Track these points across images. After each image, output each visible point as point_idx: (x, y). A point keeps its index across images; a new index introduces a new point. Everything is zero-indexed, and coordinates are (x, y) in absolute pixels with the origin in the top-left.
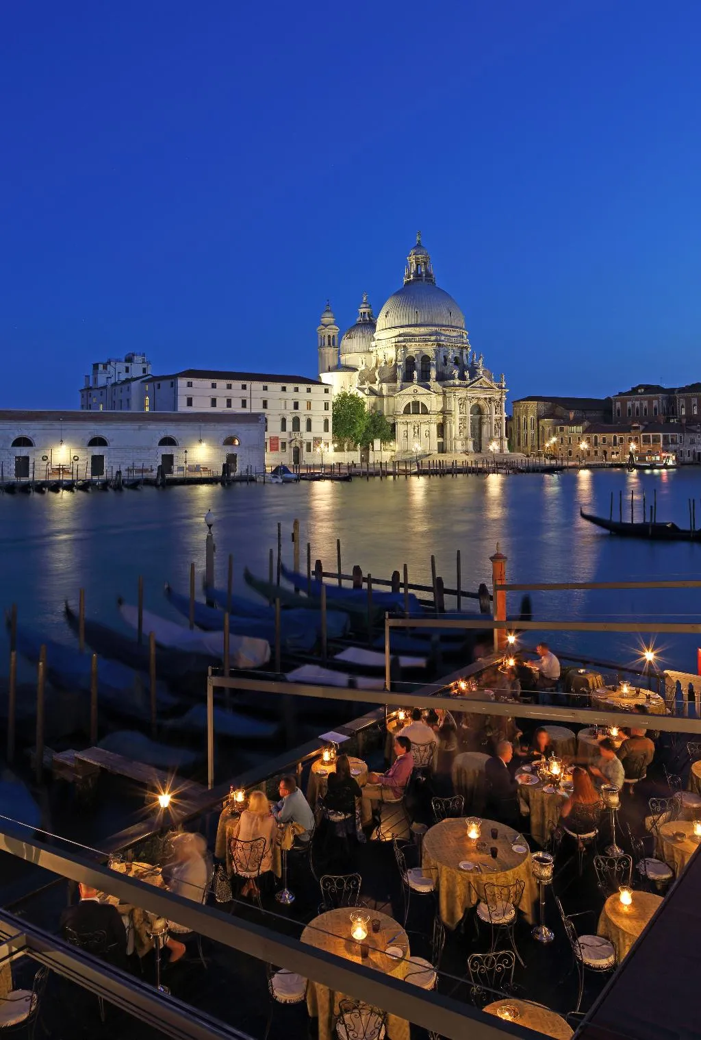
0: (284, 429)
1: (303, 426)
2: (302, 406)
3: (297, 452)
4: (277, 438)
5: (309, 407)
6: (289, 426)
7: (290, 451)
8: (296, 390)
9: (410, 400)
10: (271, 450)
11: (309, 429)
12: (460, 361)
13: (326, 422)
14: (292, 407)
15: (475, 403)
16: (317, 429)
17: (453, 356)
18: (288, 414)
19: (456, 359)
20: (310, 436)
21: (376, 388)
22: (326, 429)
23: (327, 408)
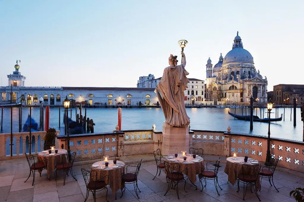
0: (189, 94)
1: (195, 93)
2: (195, 87)
4: (187, 97)
6: (190, 93)
7: (190, 100)
8: (193, 82)
9: (231, 85)
11: (197, 94)
12: (251, 72)
13: (203, 92)
14: (191, 87)
15: (254, 86)
16: (200, 94)
17: (248, 71)
18: (190, 89)
19: (249, 72)
20: (197, 96)
21: (221, 82)
22: (202, 94)
23: (203, 88)
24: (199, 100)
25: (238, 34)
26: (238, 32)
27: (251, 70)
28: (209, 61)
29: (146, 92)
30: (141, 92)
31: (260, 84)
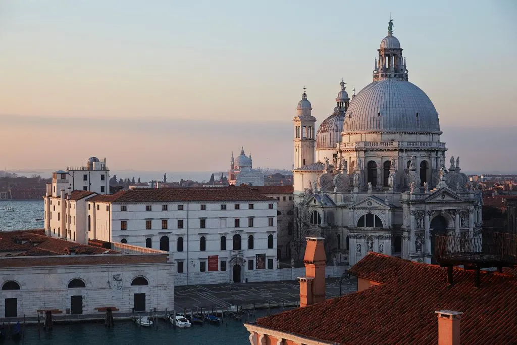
0: (223, 247)
1: (245, 244)
2: (244, 223)
3: (237, 271)
4: (216, 257)
5: (251, 224)
6: (229, 244)
7: (229, 270)
8: (237, 207)
9: (364, 213)
10: (209, 270)
11: (251, 246)
12: (429, 166)
13: (271, 239)
14: (233, 224)
15: (435, 216)
16: (261, 245)
17: (419, 160)
18: (228, 231)
19: (424, 164)
20: (252, 253)
21: (332, 196)
22: (270, 246)
23: (271, 224)
24: (258, 268)
25: (390, 30)
26: (391, 23)
27: (430, 157)
28: (305, 105)
29: (71, 271)
30: (54, 271)
31: (455, 210)
